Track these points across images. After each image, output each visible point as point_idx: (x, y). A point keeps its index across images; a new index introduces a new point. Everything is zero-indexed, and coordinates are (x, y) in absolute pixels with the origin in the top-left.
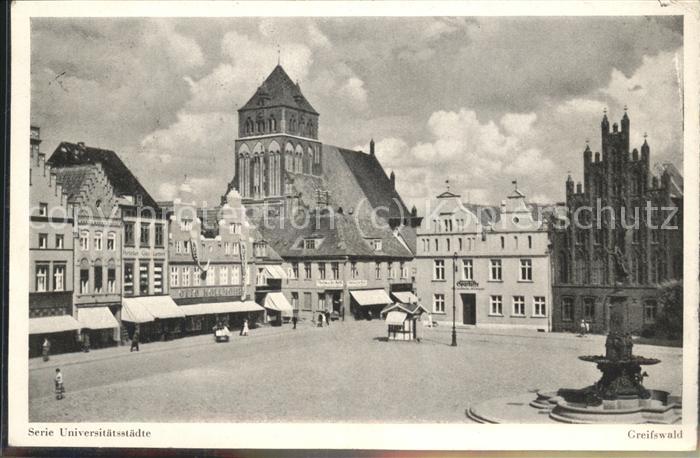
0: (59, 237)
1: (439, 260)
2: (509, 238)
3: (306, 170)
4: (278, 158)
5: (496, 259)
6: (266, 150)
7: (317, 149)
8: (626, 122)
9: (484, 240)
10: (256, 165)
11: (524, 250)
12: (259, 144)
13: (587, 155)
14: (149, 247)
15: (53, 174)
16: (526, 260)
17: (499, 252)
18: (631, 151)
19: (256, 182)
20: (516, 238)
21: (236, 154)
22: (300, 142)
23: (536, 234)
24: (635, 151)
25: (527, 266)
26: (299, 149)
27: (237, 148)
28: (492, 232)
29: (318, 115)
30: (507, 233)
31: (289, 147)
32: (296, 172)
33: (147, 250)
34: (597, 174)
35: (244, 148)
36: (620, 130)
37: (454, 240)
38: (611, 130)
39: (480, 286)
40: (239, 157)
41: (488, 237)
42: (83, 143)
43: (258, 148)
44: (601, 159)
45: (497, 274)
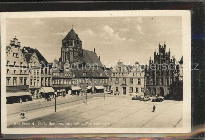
0: (25, 71)
1: (117, 79)
2: (135, 74)
3: (79, 56)
4: (72, 52)
5: (132, 79)
6: (69, 50)
7: (82, 50)
8: (165, 46)
9: (129, 74)
10: (67, 54)
11: (139, 76)
12: (67, 49)
13: (155, 53)
14: (47, 74)
15: (24, 55)
16: (139, 79)
17: (132, 77)
18: (166, 53)
19: (67, 58)
20: (137, 73)
21: (62, 51)
22: (77, 48)
23: (142, 73)
24: (167, 53)
25: (139, 80)
26: (77, 50)
27: (62, 50)
28: (131, 72)
29: (82, 42)
30: (135, 72)
31: (75, 50)
32: (77, 56)
33: (47, 75)
34: (157, 58)
35: (63, 50)
36: (163, 47)
37: (121, 74)
38: (161, 47)
39: (127, 85)
40: (62, 52)
41: (130, 73)
42: (30, 47)
43: (67, 50)
44: (158, 55)
45: (132, 82)
